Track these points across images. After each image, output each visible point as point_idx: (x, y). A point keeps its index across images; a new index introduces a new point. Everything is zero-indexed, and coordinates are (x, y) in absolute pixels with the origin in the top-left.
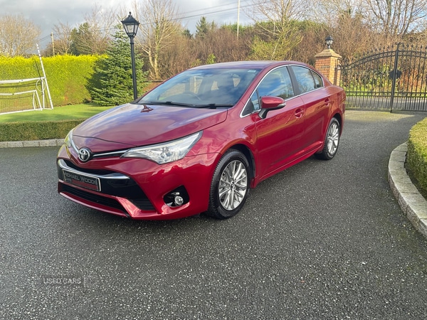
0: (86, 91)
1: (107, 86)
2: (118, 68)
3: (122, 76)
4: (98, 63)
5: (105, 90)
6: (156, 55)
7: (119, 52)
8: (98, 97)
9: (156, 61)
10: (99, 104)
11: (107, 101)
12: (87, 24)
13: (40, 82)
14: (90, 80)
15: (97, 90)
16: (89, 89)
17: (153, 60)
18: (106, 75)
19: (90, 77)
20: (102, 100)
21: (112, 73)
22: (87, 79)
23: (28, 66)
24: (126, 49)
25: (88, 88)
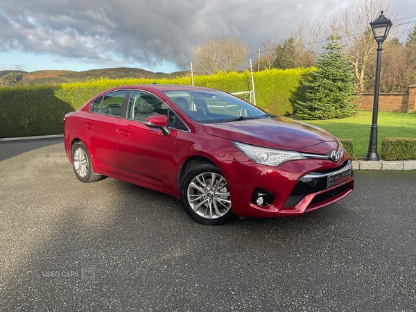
0: (289, 104)
1: (312, 99)
2: (326, 81)
3: (329, 89)
4: (305, 76)
5: (309, 103)
6: (364, 67)
7: (329, 64)
8: (301, 110)
9: (362, 73)
10: (301, 117)
11: (310, 115)
12: (292, 39)
13: (249, 95)
14: (294, 94)
15: (301, 103)
16: (293, 102)
17: (360, 71)
18: (312, 88)
19: (295, 90)
20: (305, 114)
21: (319, 86)
22: (292, 92)
23: (240, 80)
24: (337, 61)
25: (291, 101)
